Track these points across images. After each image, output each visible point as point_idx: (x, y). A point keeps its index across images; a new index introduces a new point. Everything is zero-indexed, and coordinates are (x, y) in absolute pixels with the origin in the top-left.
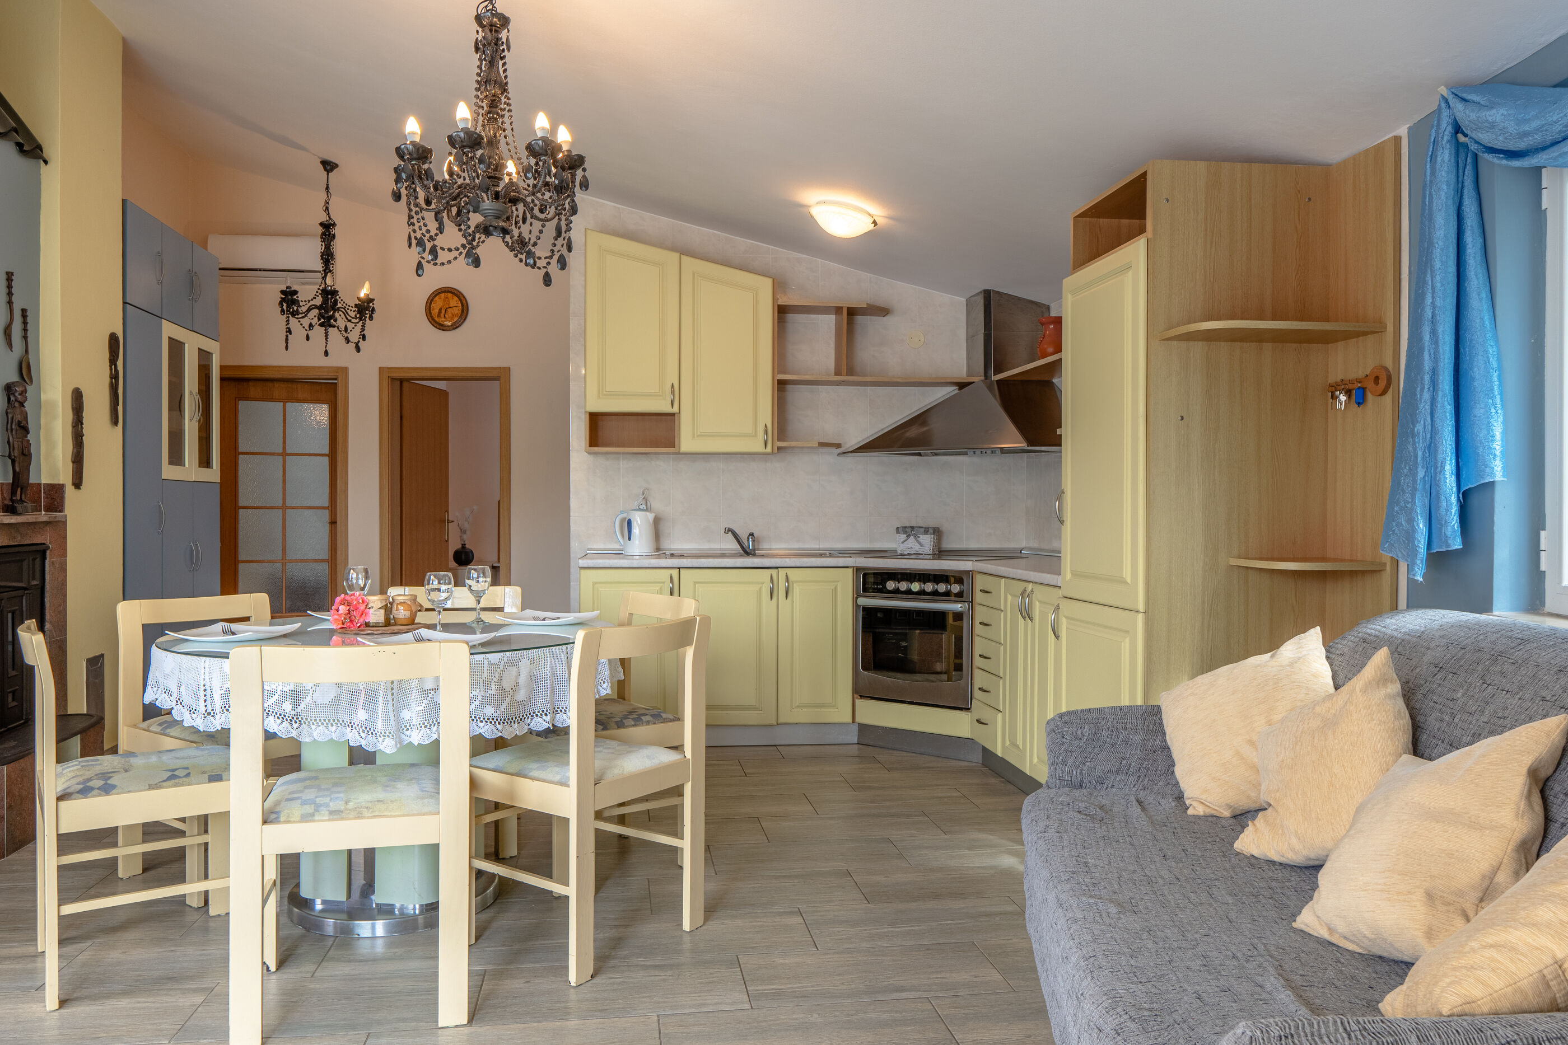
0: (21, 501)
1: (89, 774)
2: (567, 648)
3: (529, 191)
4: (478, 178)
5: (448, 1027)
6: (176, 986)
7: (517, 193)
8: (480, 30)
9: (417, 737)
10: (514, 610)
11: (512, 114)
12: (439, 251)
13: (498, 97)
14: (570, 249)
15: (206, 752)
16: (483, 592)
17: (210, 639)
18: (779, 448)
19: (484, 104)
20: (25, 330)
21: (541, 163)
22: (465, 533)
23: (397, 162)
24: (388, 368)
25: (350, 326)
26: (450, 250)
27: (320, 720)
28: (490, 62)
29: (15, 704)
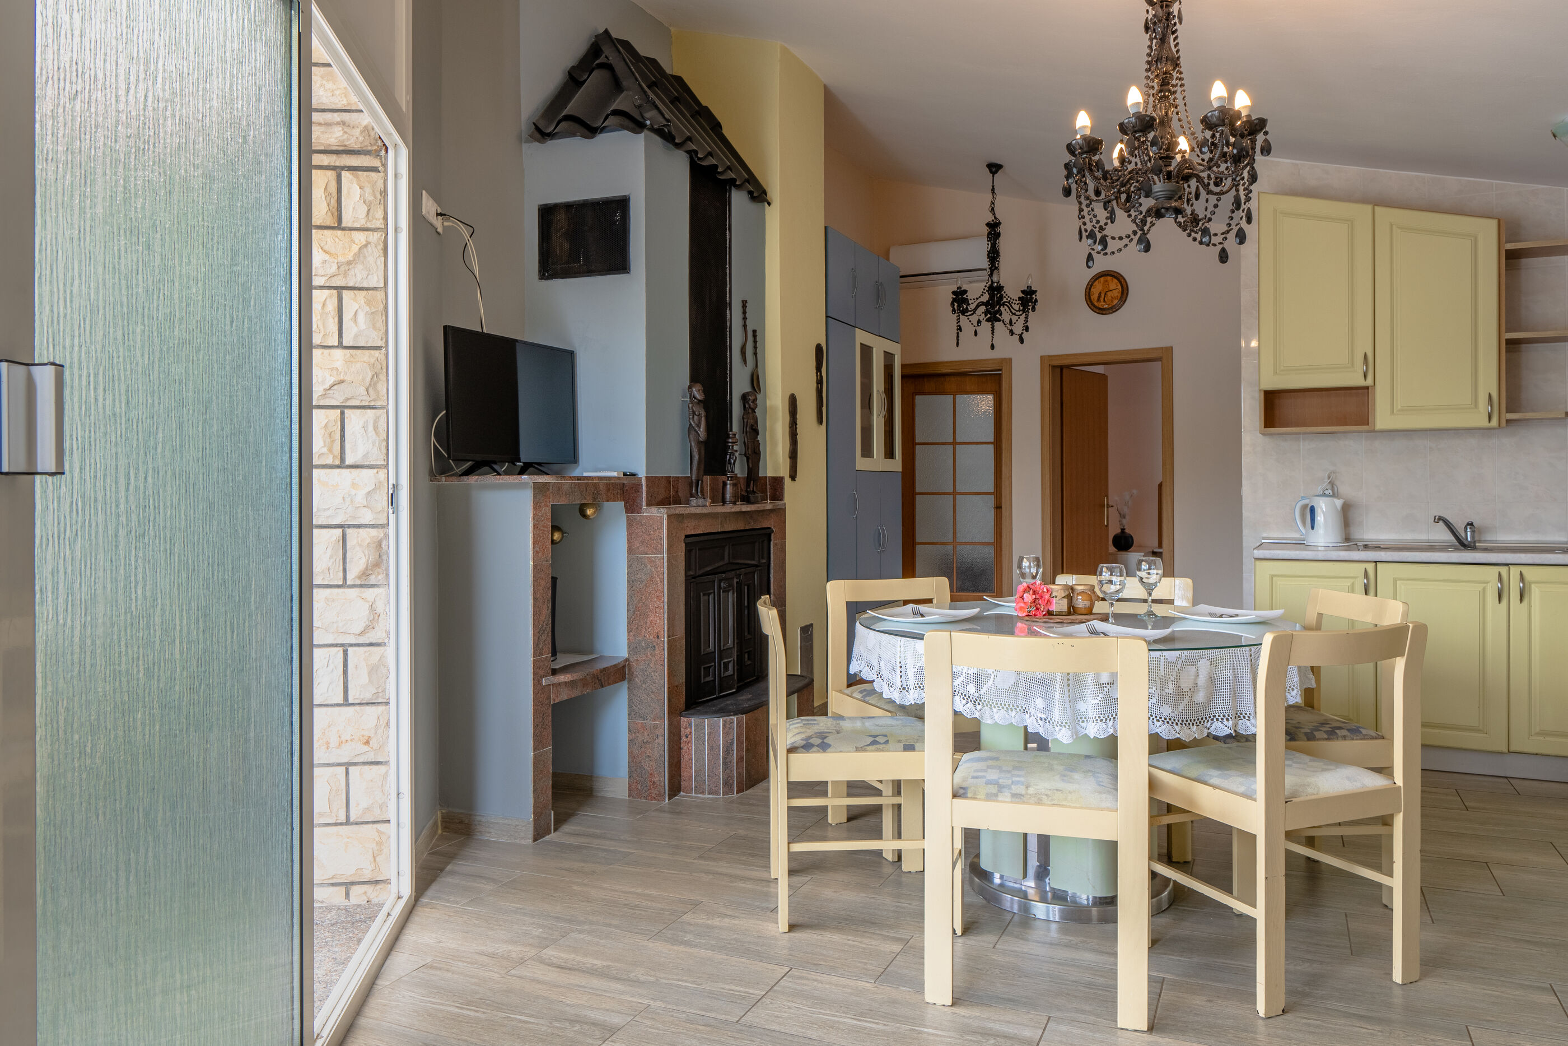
0: (754, 492)
1: (809, 732)
2: (1250, 650)
3: (1203, 166)
4: (1150, 162)
5: (1127, 1030)
6: (878, 932)
7: (1191, 169)
8: (1150, 8)
9: (1094, 730)
10: (1185, 604)
11: (1184, 88)
12: (1109, 240)
13: (1170, 74)
14: (1249, 220)
15: (900, 722)
16: (1155, 584)
17: (902, 619)
18: (1508, 421)
19: (1155, 84)
20: (755, 348)
21: (1217, 135)
22: (1124, 517)
23: (1068, 158)
24: (1049, 356)
25: (1014, 318)
26: (1121, 238)
27: (1001, 704)
28: (1161, 39)
29: (749, 662)
